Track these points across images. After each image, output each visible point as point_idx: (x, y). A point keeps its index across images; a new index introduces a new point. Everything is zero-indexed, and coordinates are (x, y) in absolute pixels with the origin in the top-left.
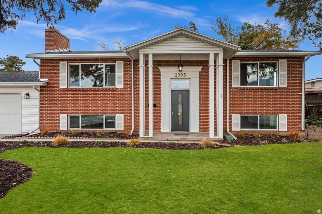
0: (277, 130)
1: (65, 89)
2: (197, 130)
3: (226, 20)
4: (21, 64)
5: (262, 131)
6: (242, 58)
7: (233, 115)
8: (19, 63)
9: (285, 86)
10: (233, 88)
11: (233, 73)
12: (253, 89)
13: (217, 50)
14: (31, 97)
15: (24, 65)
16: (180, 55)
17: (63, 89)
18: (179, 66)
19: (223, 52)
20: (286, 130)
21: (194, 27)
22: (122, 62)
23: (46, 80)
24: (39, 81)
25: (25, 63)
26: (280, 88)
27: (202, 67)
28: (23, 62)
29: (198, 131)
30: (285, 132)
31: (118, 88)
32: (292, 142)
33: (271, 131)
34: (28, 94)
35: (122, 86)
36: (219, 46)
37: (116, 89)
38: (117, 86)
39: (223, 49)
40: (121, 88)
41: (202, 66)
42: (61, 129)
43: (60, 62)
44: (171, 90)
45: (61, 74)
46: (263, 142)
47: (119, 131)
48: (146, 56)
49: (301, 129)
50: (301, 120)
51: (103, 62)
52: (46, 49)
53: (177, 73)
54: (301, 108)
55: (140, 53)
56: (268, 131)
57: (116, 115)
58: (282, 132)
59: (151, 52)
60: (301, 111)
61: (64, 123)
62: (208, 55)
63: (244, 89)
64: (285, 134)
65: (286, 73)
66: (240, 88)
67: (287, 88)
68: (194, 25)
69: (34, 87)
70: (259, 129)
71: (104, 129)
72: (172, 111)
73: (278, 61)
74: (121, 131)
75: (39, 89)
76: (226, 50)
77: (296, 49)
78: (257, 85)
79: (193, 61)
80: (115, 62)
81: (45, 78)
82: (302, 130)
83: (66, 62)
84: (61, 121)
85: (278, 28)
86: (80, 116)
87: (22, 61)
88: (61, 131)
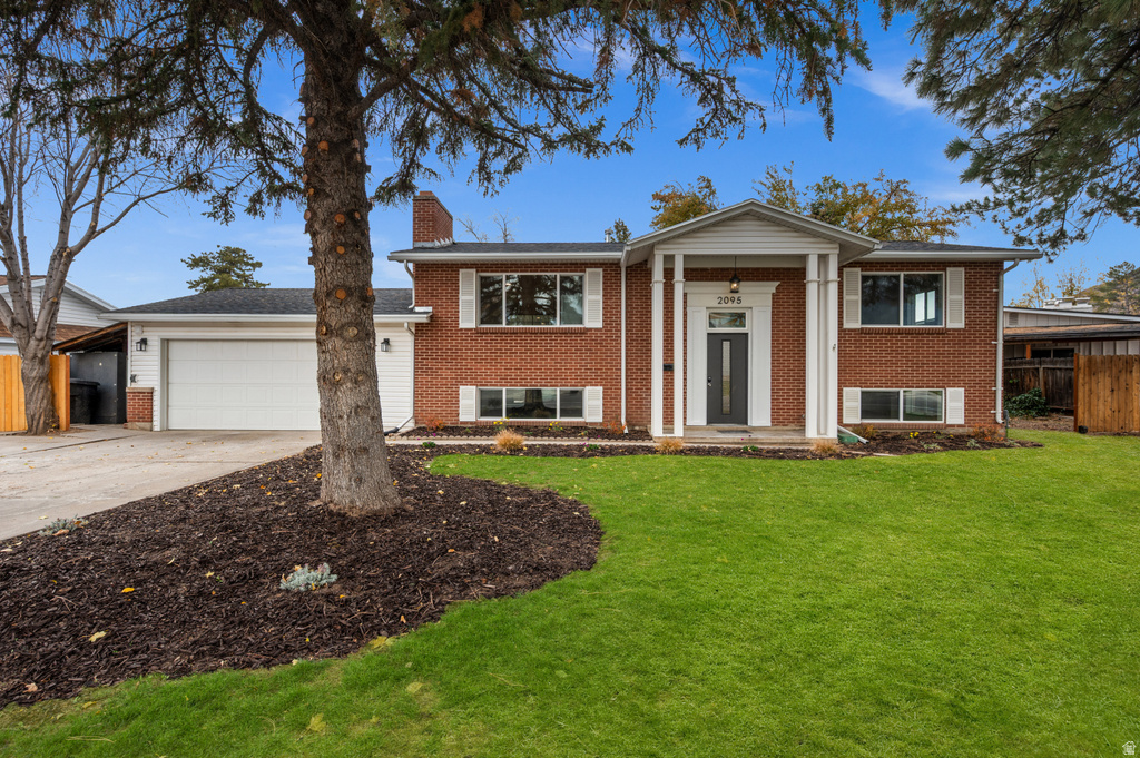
0: (942, 422)
1: (471, 330)
2: (767, 422)
3: (790, 172)
4: (249, 267)
5: (909, 425)
6: (867, 263)
7: (845, 389)
8: (247, 264)
9: (961, 325)
10: (845, 330)
11: (846, 298)
12: (889, 332)
13: (824, 248)
14: (393, 349)
15: (257, 269)
16: (736, 257)
17: (466, 330)
18: (732, 281)
19: (837, 251)
20: (962, 422)
21: (709, 186)
22: (600, 270)
23: (430, 309)
24: (412, 311)
25: (259, 265)
26: (949, 330)
27: (778, 283)
28: (255, 261)
29: (769, 424)
30: (959, 426)
31: (591, 329)
32: (991, 445)
33: (929, 425)
34: (386, 342)
35: (599, 325)
36: (831, 240)
37: (585, 331)
38: (588, 324)
39: (837, 246)
40: (597, 330)
41: (778, 280)
42: (462, 418)
43: (461, 271)
44: (708, 334)
45: (462, 298)
46: (932, 446)
47: (591, 424)
48: (669, 259)
49: (995, 420)
50: (995, 400)
51: (556, 271)
52: (415, 240)
53: (723, 296)
54: (996, 374)
55: (656, 252)
56: (922, 425)
57: (587, 388)
58: (953, 426)
59: (680, 251)
60: (995, 380)
61: (468, 405)
62: (804, 258)
63: (870, 332)
64: (961, 430)
65: (962, 297)
66: (862, 329)
67: (964, 330)
68: (709, 181)
69: (406, 325)
70: (901, 421)
71: (558, 419)
72: (709, 381)
73: (945, 270)
74: (596, 423)
75: (413, 330)
76: (844, 248)
77: (949, 240)
78: (898, 323)
79: (757, 269)
80: (585, 271)
81: (428, 306)
82: (997, 423)
83: (474, 271)
84: (463, 402)
85: (906, 192)
86: (504, 389)
87: (252, 259)
88: (462, 423)
